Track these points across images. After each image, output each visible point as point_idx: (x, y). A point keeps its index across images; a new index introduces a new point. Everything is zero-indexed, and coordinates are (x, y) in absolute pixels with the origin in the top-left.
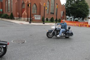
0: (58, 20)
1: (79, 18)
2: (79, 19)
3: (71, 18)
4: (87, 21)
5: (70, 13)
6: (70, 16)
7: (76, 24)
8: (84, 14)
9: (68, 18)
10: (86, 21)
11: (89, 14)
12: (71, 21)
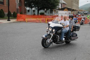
0: (12, 13)
1: (45, 9)
2: (46, 12)
3: (34, 11)
4: (57, 14)
5: (32, 2)
6: (32, 8)
7: (40, 19)
8: (52, 4)
9: (29, 11)
10: (55, 15)
11: (59, 3)
12: (34, 14)
